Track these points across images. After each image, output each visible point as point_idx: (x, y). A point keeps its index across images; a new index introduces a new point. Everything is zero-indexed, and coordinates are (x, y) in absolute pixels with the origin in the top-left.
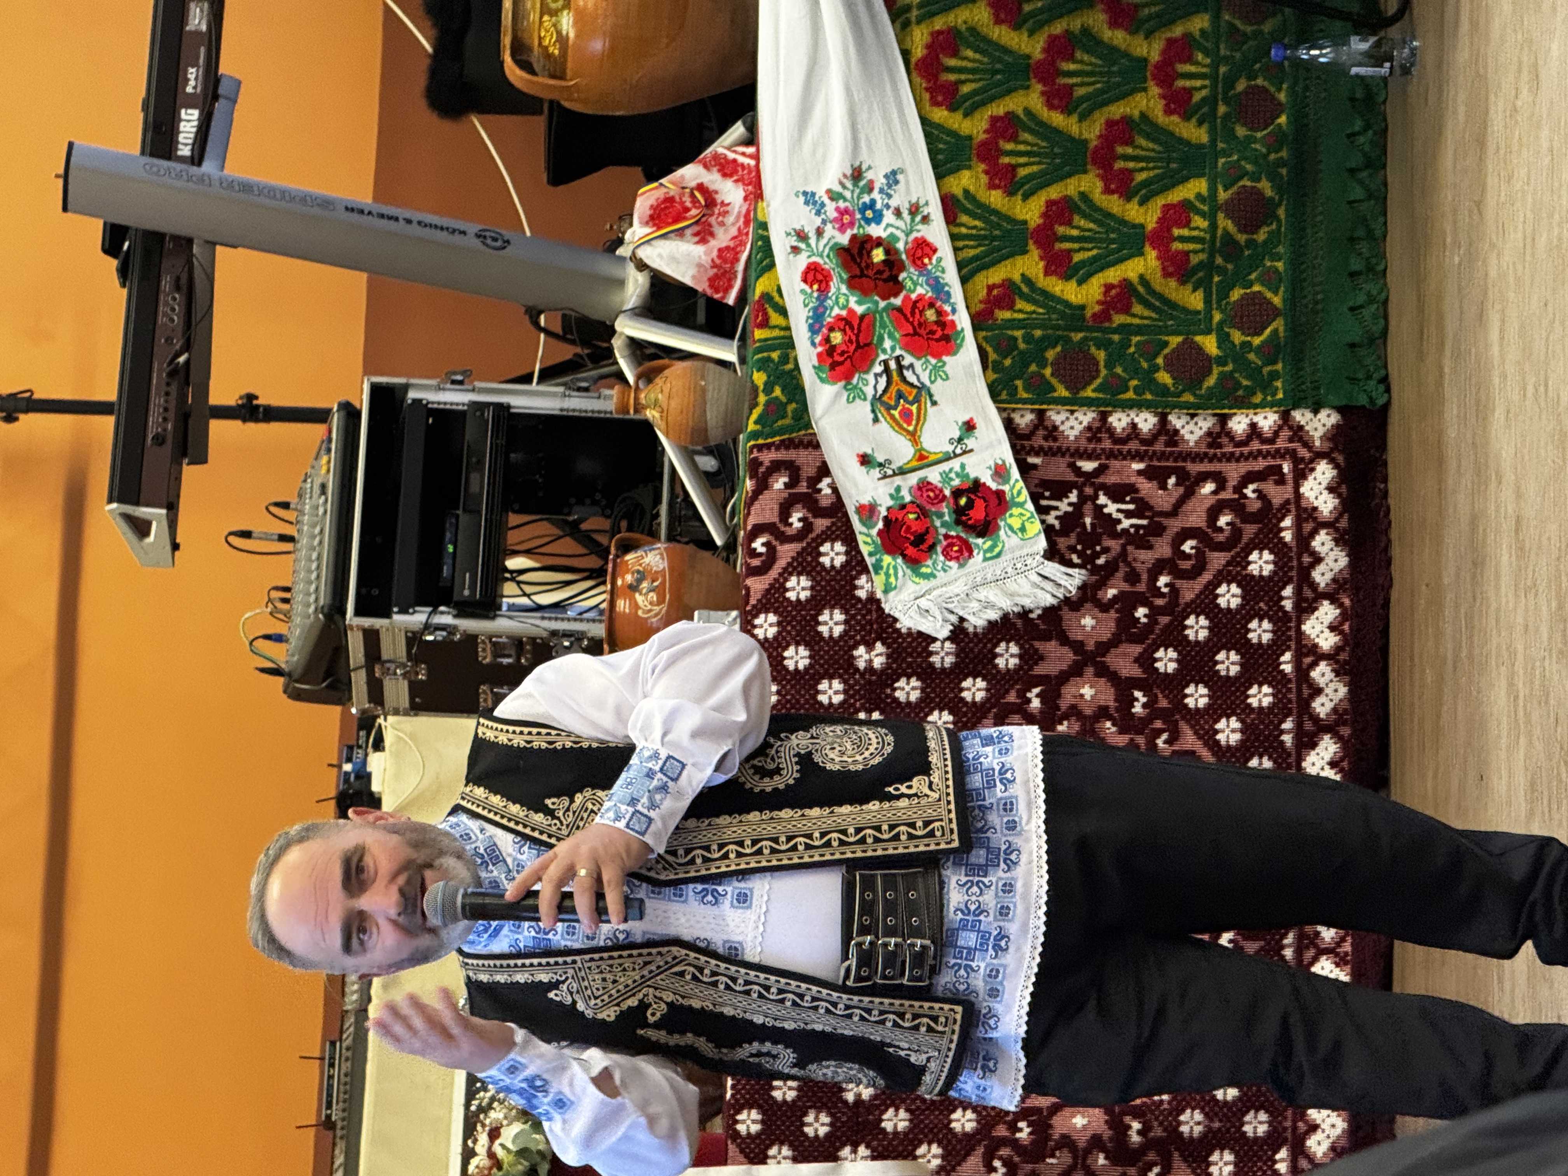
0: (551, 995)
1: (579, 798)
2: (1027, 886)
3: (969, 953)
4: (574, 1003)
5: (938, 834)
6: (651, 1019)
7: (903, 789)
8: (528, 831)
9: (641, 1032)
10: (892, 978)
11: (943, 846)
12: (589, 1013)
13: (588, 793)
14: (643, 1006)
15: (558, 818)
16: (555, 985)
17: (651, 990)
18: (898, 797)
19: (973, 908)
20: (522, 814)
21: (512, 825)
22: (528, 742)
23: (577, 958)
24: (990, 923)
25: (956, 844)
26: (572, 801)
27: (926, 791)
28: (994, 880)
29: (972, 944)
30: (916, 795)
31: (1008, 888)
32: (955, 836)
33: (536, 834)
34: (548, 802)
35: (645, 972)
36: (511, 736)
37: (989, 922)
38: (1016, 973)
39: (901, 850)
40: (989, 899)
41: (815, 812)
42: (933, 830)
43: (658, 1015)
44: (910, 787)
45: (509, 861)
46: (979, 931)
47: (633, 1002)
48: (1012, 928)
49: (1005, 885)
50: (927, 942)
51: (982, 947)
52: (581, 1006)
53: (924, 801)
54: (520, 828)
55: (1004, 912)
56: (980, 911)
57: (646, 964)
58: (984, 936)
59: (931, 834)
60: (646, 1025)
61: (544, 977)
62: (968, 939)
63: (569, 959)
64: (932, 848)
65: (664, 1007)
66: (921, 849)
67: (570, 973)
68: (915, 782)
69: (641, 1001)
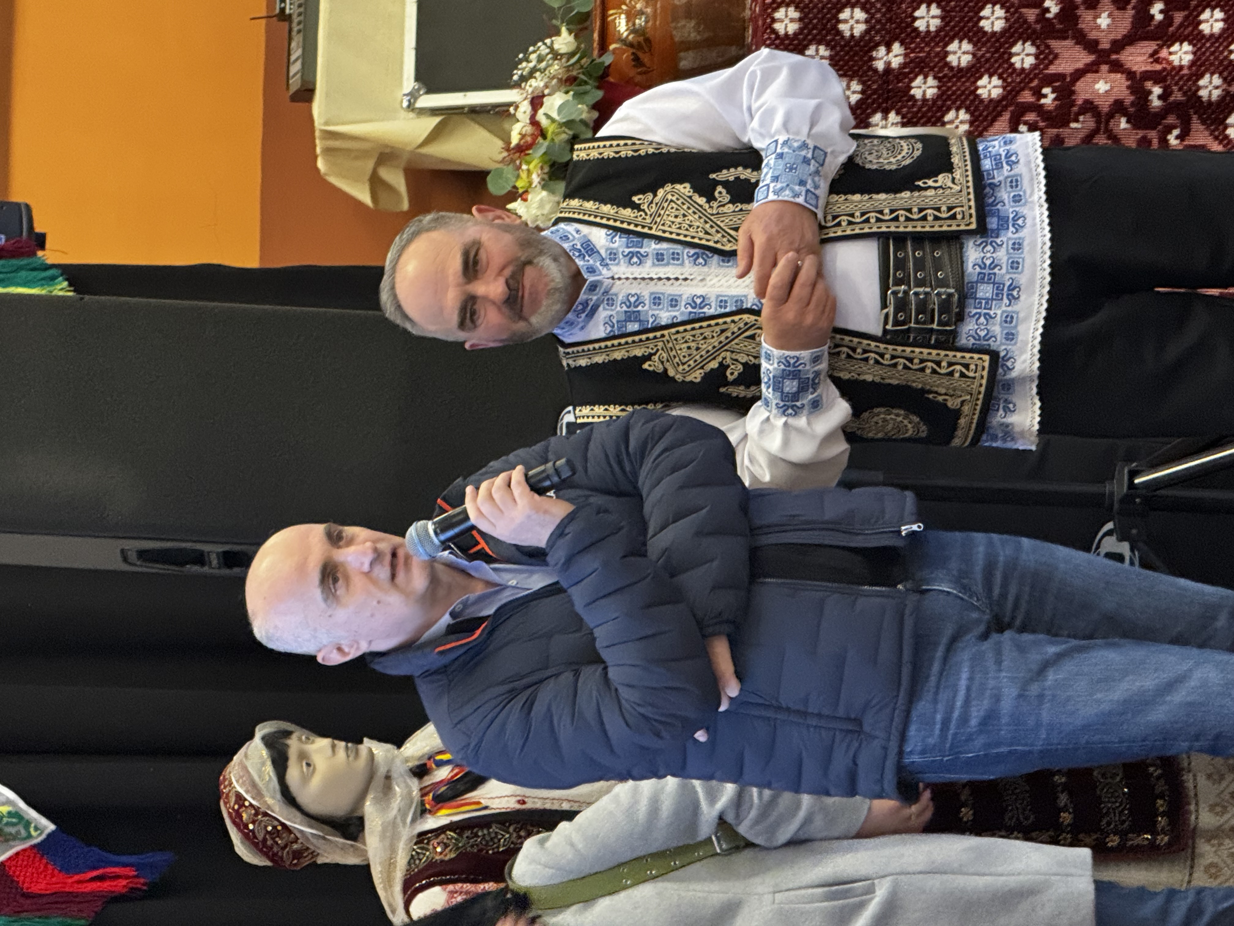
0: (646, 366)
1: (661, 193)
2: (1033, 244)
3: (987, 303)
4: (666, 370)
5: (959, 217)
6: (731, 378)
7: (930, 183)
8: (618, 224)
9: (722, 390)
10: (924, 323)
11: (963, 227)
12: (679, 378)
13: (668, 187)
14: (723, 367)
15: (643, 210)
16: (648, 357)
17: (728, 354)
18: (926, 189)
19: (988, 262)
20: (612, 212)
21: (604, 221)
22: (617, 153)
23: (666, 332)
25: (973, 226)
26: (655, 195)
27: (950, 184)
28: (1005, 239)
29: (989, 295)
30: (941, 187)
31: (1017, 246)
32: (974, 220)
33: (625, 226)
34: (635, 199)
35: (722, 338)
36: (601, 150)
37: (1003, 273)
38: (1027, 318)
39: (927, 229)
41: (857, 197)
42: (955, 214)
43: (736, 373)
44: (936, 181)
45: (603, 252)
46: (994, 283)
47: (714, 365)
49: (1014, 244)
50: (952, 291)
51: (998, 297)
52: (671, 373)
53: (948, 192)
54: (611, 223)
55: (1015, 265)
56: (994, 265)
57: (723, 331)
58: (998, 287)
59: (953, 217)
60: (727, 384)
61: (638, 352)
62: (985, 291)
63: (658, 334)
64: (954, 228)
65: (740, 367)
66: (945, 228)
67: (660, 344)
68: (940, 177)
69: (721, 364)
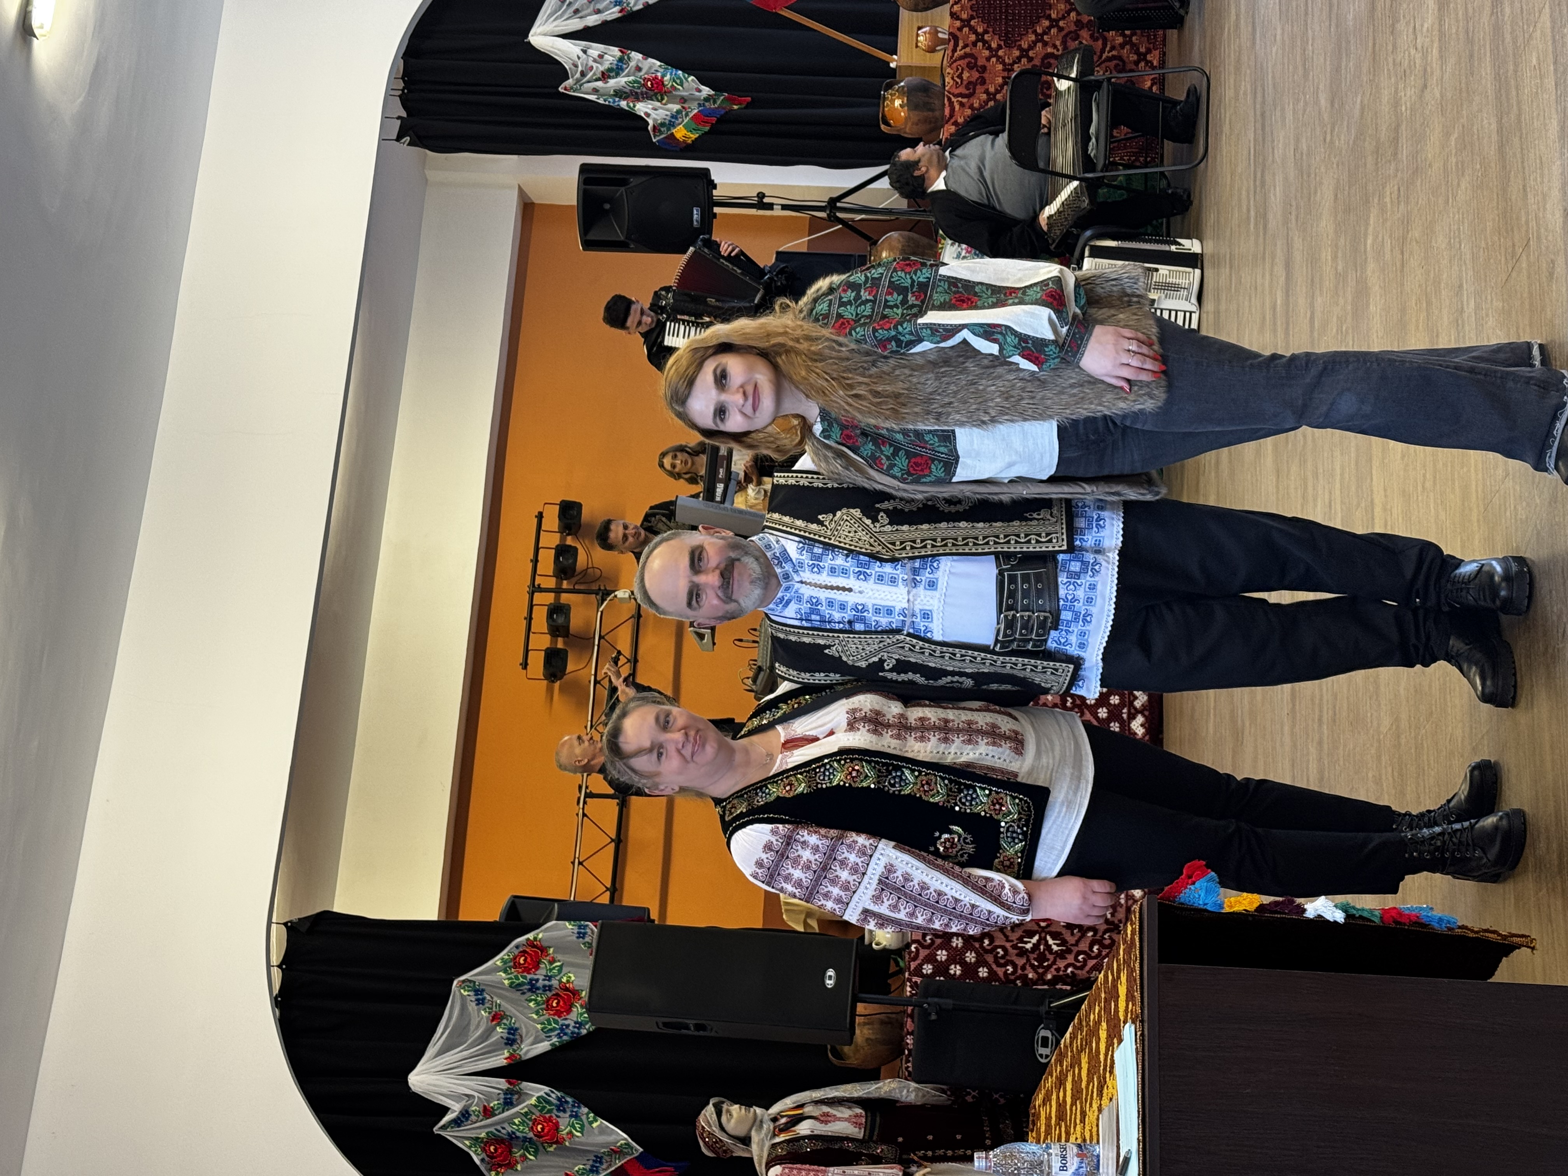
0: (826, 651)
1: (839, 514)
3: (1067, 623)
4: (840, 657)
5: (1054, 541)
6: (887, 668)
7: (1035, 516)
8: (807, 534)
9: (881, 674)
10: (1026, 635)
11: (1057, 548)
12: (850, 663)
13: (845, 510)
14: (882, 661)
15: (826, 526)
16: (829, 647)
17: (886, 652)
18: (1031, 520)
20: (803, 525)
21: (797, 532)
23: (840, 635)
24: (1080, 607)
25: (1065, 548)
26: (835, 516)
27: (1049, 517)
28: (1085, 582)
29: (1070, 618)
30: (1042, 519)
31: (1093, 587)
32: (1065, 543)
33: (812, 536)
34: (820, 517)
35: (881, 645)
39: (1031, 549)
40: (1080, 593)
41: (981, 525)
42: (1051, 539)
43: (891, 665)
44: (1039, 515)
46: (1074, 611)
47: (876, 659)
48: (1094, 610)
49: (1091, 585)
50: (1047, 614)
51: (1076, 620)
52: (844, 659)
53: (1047, 522)
54: (802, 533)
56: (1075, 600)
57: (881, 641)
59: (1050, 541)
60: (884, 670)
61: (822, 642)
62: (1068, 615)
63: (835, 635)
64: (1050, 549)
65: (894, 661)
66: (1044, 549)
67: (837, 642)
68: (1042, 512)
69: (880, 659)
